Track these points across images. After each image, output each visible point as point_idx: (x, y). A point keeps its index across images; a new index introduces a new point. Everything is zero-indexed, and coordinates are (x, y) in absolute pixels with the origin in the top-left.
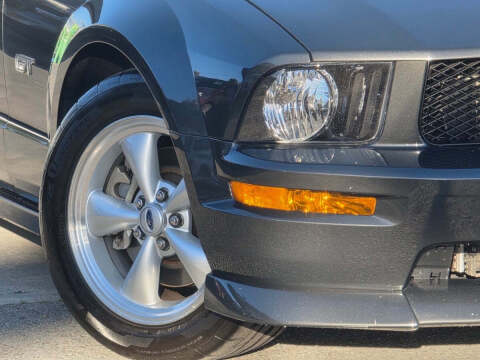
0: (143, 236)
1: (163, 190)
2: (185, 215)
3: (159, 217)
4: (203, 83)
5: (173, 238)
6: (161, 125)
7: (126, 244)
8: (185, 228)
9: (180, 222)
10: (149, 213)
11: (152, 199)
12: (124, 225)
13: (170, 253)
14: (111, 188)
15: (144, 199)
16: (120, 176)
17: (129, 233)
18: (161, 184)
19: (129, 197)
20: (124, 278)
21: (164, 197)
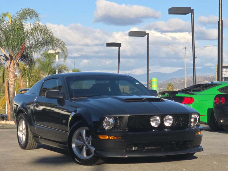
0: (84, 146)
1: (87, 138)
2: (90, 142)
3: (86, 143)
4: (94, 122)
5: (88, 146)
6: (87, 128)
7: (81, 147)
8: (90, 144)
9: (90, 143)
10: (85, 142)
11: (85, 140)
12: (81, 144)
13: (88, 148)
14: (79, 139)
15: (84, 140)
16: (80, 137)
17: (81, 146)
18: (86, 138)
19: (81, 140)
20: (81, 152)
21: (87, 140)
